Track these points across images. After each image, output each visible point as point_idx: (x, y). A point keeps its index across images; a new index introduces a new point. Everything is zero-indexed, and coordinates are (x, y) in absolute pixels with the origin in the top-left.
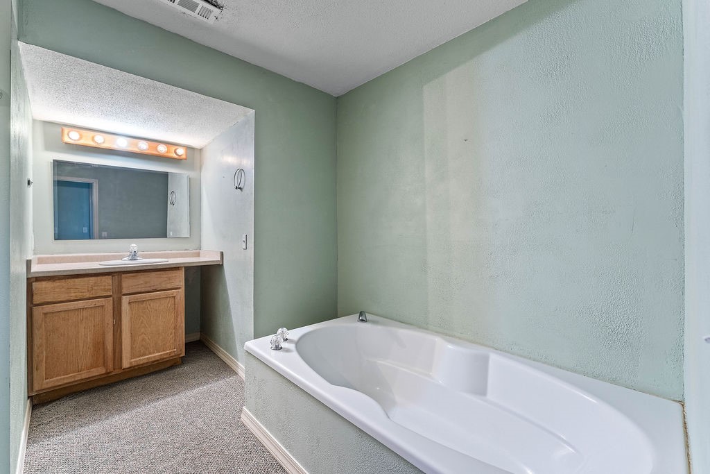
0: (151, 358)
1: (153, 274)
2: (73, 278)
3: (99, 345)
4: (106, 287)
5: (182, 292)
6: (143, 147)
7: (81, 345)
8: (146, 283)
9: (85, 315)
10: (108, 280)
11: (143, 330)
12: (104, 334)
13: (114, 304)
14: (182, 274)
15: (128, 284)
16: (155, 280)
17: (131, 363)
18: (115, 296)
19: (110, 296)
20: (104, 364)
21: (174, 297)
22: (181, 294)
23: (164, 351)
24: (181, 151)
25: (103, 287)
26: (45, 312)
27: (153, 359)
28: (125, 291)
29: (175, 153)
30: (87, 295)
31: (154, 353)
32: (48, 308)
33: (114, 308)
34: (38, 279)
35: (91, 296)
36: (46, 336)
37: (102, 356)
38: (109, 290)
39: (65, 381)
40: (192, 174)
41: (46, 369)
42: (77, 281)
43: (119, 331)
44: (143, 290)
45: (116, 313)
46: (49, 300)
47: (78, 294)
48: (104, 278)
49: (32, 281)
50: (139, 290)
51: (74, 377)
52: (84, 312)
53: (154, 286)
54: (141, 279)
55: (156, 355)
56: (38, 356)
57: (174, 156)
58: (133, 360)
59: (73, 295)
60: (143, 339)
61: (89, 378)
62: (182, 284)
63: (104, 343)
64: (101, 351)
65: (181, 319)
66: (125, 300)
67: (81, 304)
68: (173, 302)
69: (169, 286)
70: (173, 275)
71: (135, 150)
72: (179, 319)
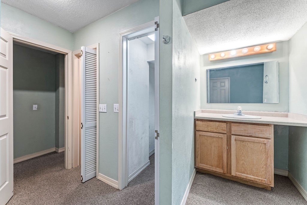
0: (249, 177)
1: (250, 126)
2: (210, 121)
3: (220, 157)
4: (224, 129)
5: (272, 141)
6: (245, 51)
7: (213, 154)
8: (245, 130)
9: (214, 140)
10: (224, 125)
11: (243, 158)
12: (222, 152)
13: (227, 138)
14: (272, 129)
15: (235, 129)
16: (251, 130)
17: (236, 174)
18: (228, 134)
19: (225, 134)
20: (223, 168)
21: (265, 144)
22: (271, 143)
23: (257, 177)
24: (271, 46)
25: (222, 128)
26: (200, 134)
27: (250, 179)
28: (233, 133)
29: (267, 48)
30: (215, 131)
31: (250, 175)
32: (201, 133)
33: (227, 140)
34: (198, 120)
35: (217, 132)
36: (200, 145)
37: (221, 163)
38: (224, 130)
39: (207, 168)
40: (280, 60)
41: (200, 159)
42: (211, 123)
43: (230, 153)
44: (243, 134)
45: (228, 143)
46: (201, 130)
47: (211, 129)
48: (222, 124)
49: (196, 120)
50: (241, 134)
51: (210, 168)
52: (214, 138)
53: (250, 133)
54: (243, 127)
55: (251, 177)
56: (197, 152)
57: (266, 51)
58: (237, 173)
59: (209, 129)
60: (243, 164)
61: (216, 171)
62: (272, 136)
63: (222, 157)
64: (221, 161)
65: (271, 160)
66: (233, 137)
67: (213, 134)
68: (264, 147)
69: (260, 136)
70: (265, 129)
71: (241, 54)
72: (269, 160)
